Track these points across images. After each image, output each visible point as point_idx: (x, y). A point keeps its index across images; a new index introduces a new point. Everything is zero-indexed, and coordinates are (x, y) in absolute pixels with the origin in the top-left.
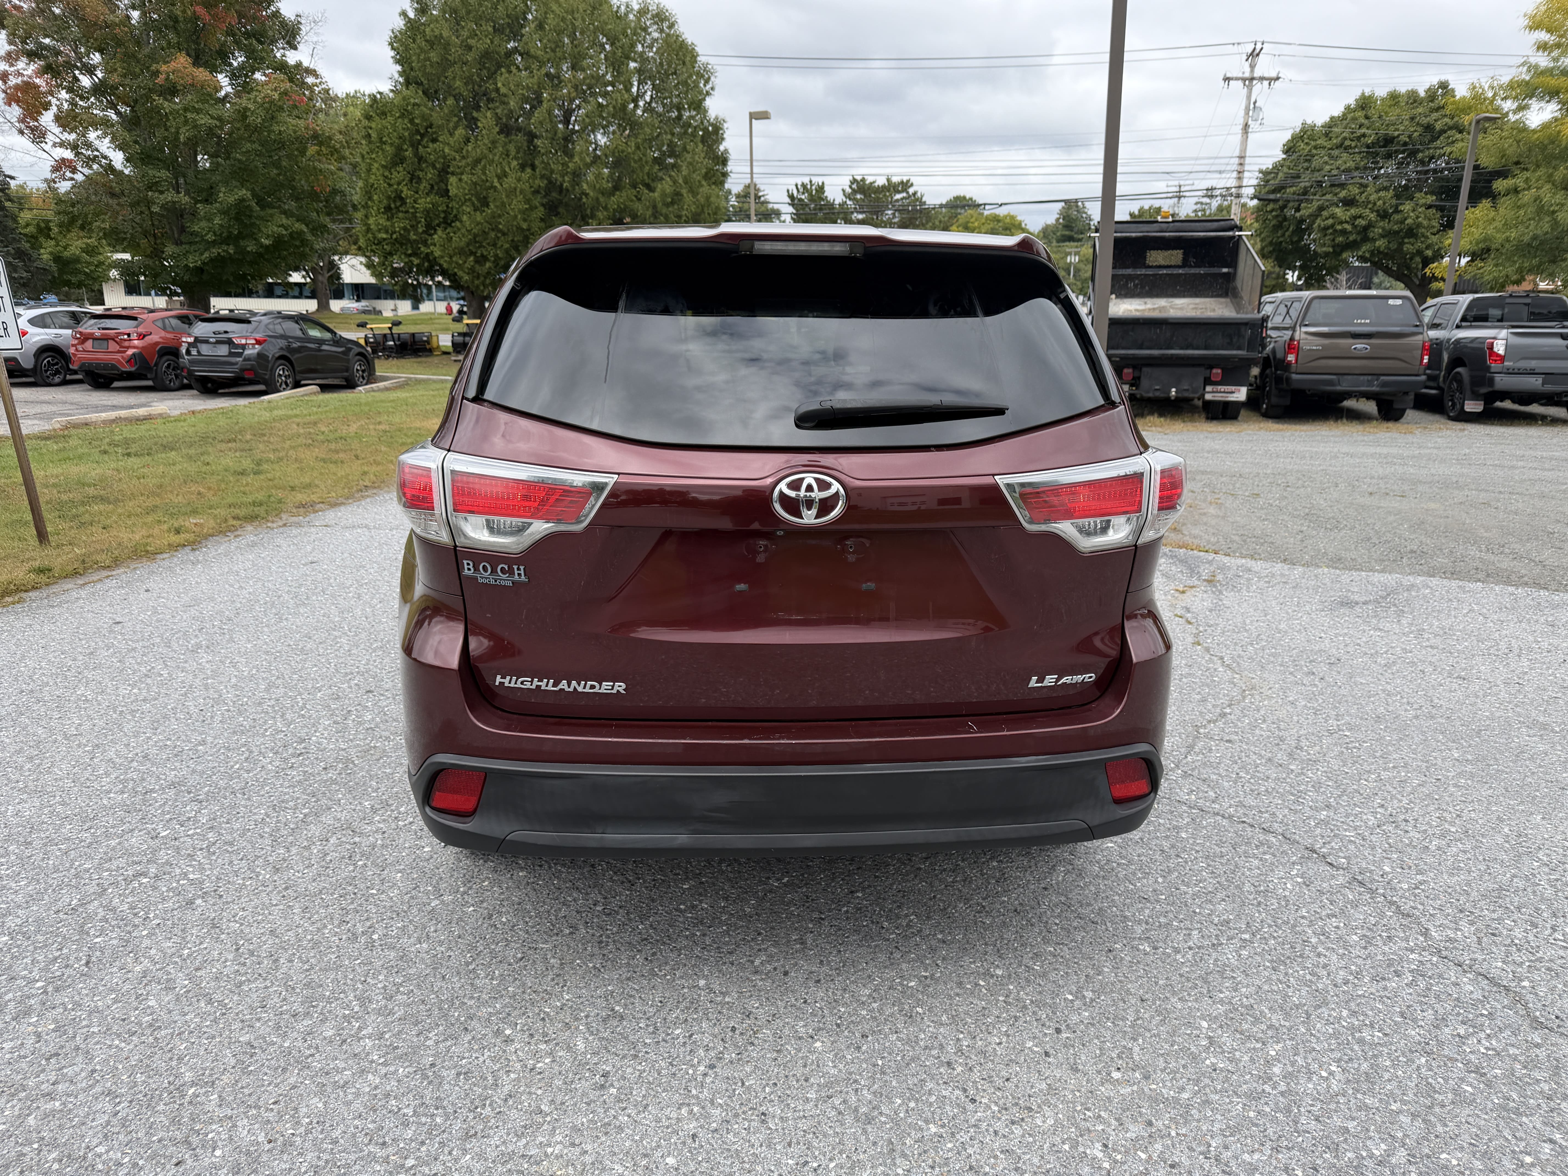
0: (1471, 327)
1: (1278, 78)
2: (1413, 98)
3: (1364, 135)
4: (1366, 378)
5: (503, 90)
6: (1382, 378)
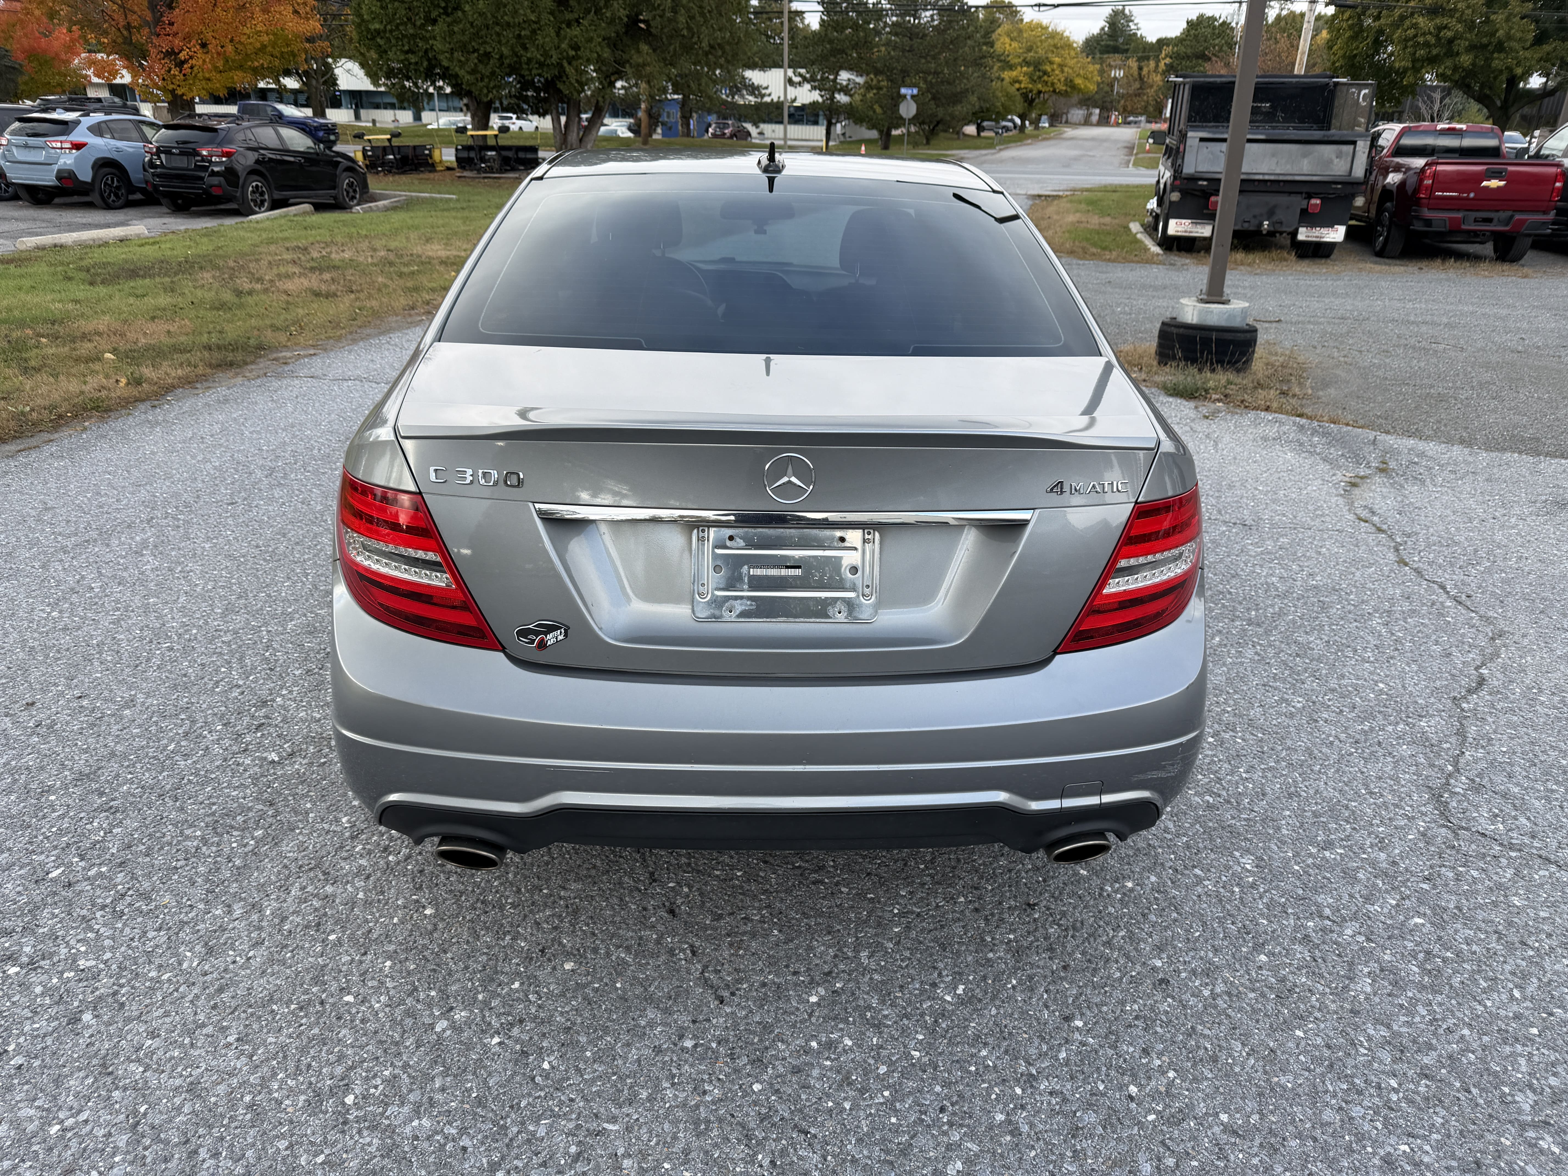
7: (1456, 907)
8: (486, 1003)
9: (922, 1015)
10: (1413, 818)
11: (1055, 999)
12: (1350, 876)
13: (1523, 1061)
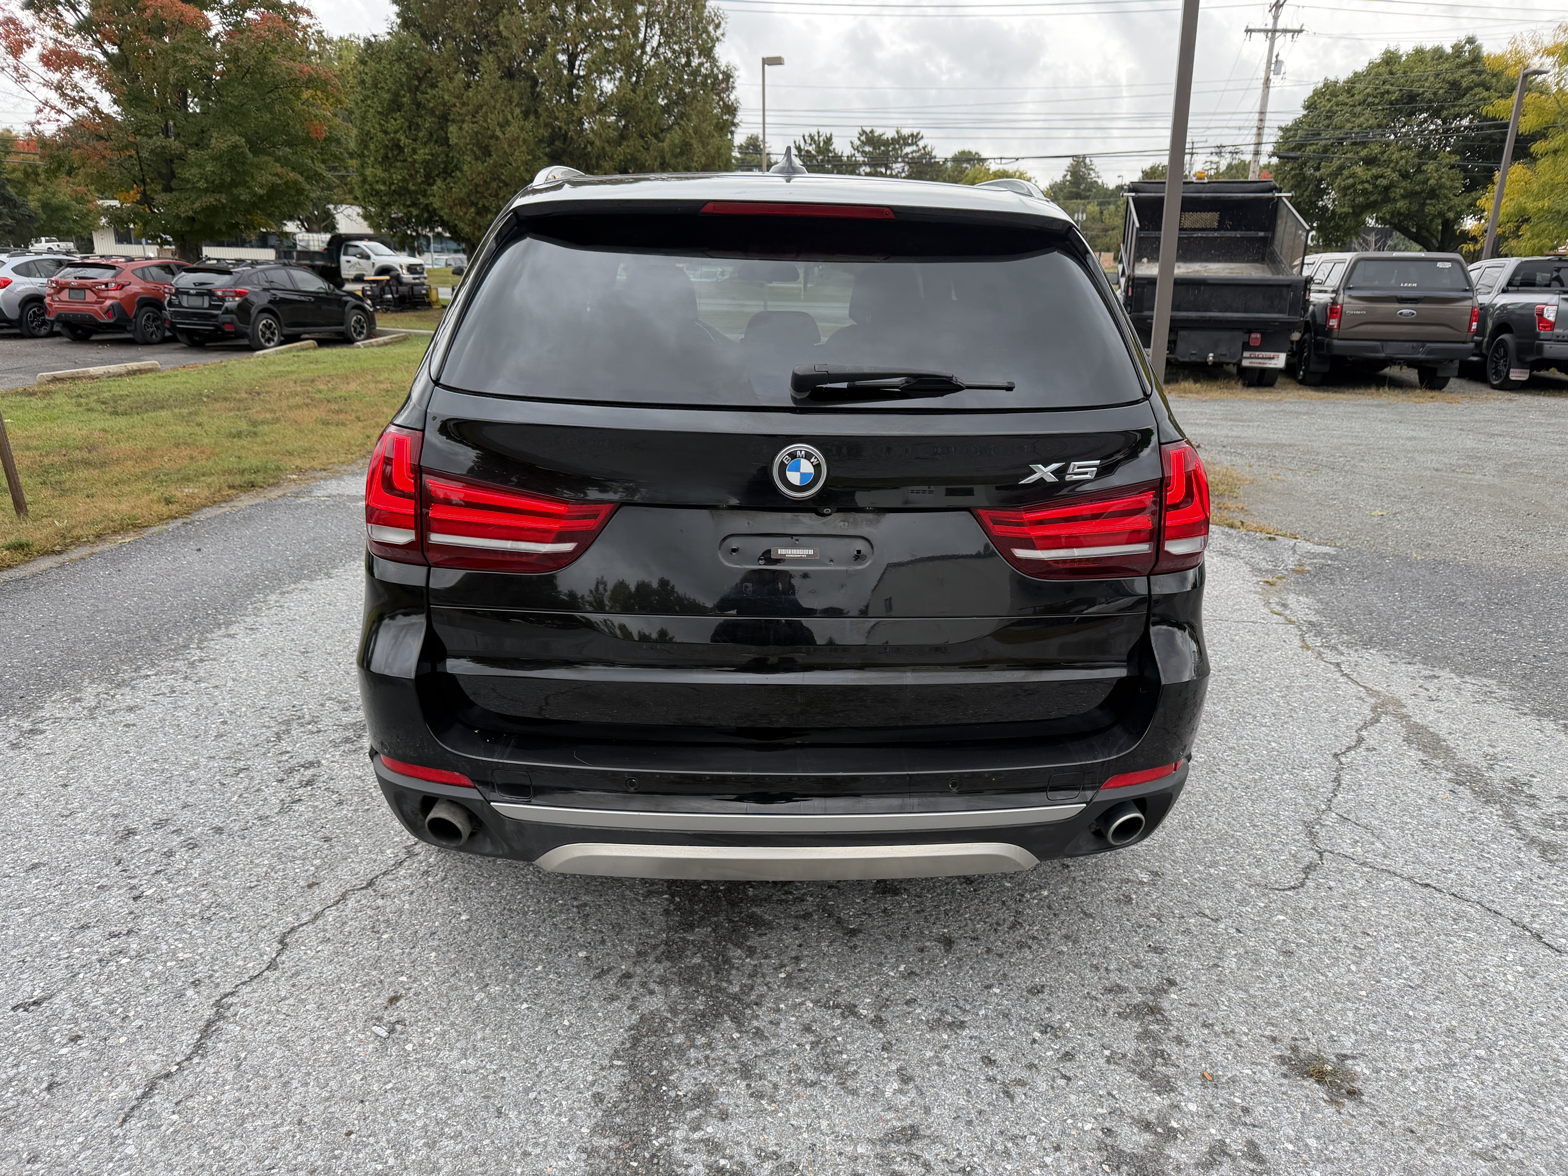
0: (1518, 292)
1: (1301, 31)
2: (1438, 54)
3: (1388, 92)
4: (1411, 344)
5: (505, 33)
6: (1428, 345)
7: (1314, 908)
8: (515, 982)
9: (871, 985)
10: (1287, 844)
11: (979, 974)
12: (1228, 886)
13: (1350, 1014)
